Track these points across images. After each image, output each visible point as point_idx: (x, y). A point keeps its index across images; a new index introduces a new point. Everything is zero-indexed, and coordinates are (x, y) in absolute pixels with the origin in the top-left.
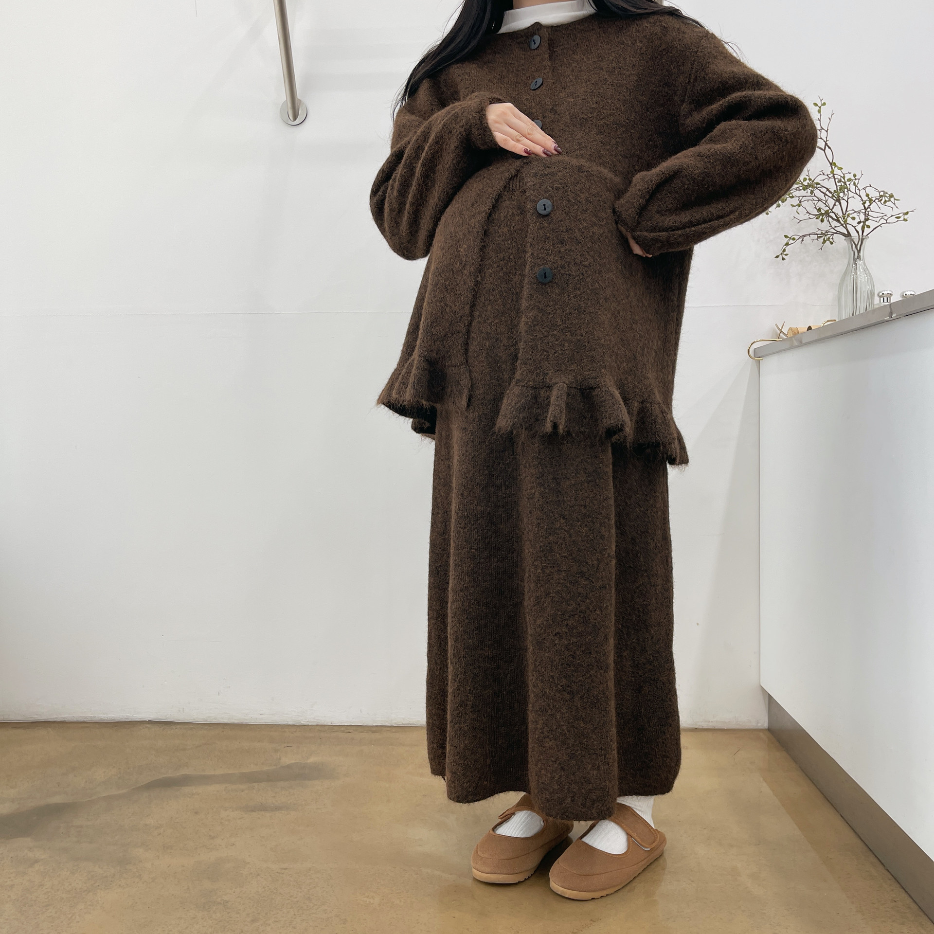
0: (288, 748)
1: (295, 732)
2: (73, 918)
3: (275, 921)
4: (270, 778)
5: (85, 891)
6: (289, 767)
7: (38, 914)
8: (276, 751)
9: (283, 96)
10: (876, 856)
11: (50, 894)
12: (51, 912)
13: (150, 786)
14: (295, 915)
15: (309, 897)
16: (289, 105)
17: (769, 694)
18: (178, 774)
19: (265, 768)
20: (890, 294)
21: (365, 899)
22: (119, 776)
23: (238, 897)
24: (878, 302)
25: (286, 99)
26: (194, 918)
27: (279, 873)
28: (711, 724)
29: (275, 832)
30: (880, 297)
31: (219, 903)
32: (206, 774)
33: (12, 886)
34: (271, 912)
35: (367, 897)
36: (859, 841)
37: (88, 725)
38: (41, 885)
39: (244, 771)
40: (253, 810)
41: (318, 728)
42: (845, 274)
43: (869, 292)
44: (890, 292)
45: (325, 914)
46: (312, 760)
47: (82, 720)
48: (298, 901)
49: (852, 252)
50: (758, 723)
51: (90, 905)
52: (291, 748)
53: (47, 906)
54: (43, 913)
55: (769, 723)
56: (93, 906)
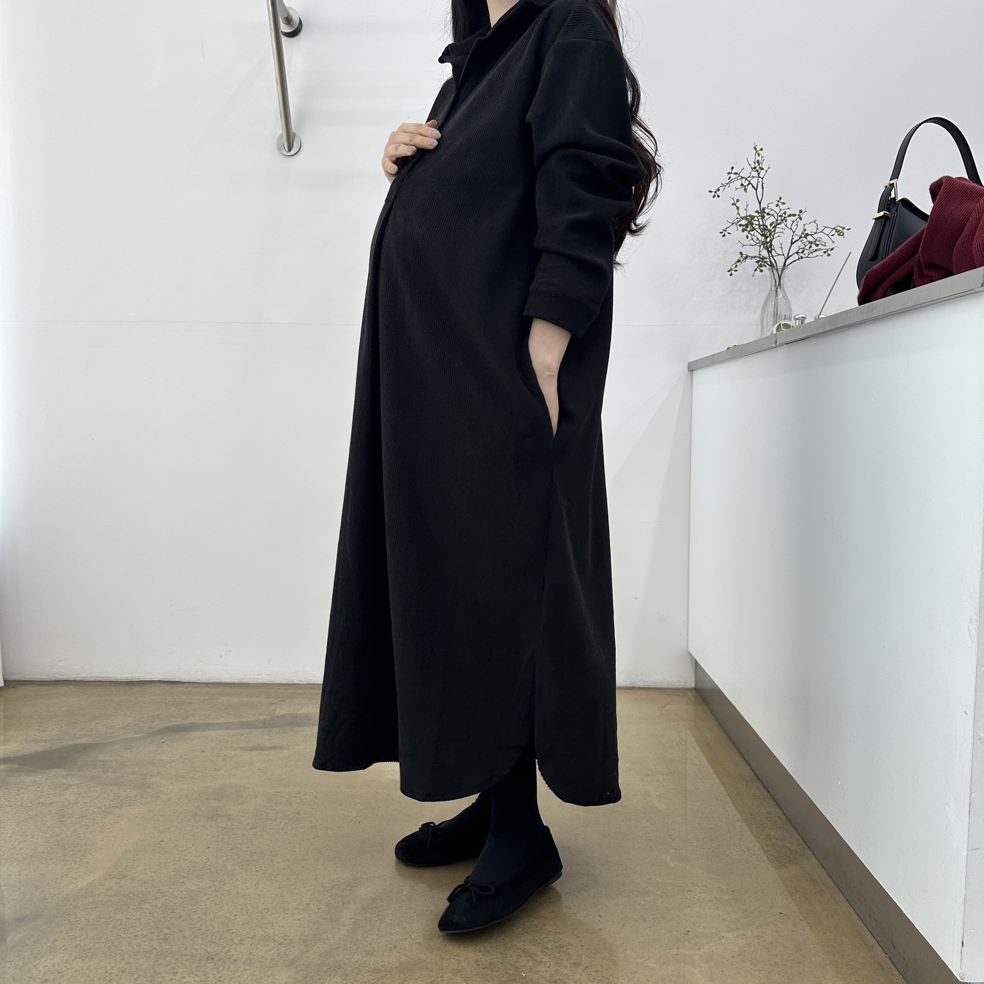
0: (282, 702)
1: (288, 689)
2: (105, 826)
3: (271, 828)
4: (266, 725)
5: (113, 807)
6: (282, 716)
7: (75, 823)
8: (271, 704)
9: (280, 130)
10: (762, 783)
11: (84, 809)
12: (86, 822)
13: (160, 732)
14: (286, 824)
15: (298, 812)
16: (285, 137)
17: (696, 660)
18: (186, 722)
19: (262, 718)
21: (344, 813)
22: (135, 723)
23: (240, 812)
25: (281, 132)
26: (203, 826)
27: (273, 795)
28: (646, 683)
29: (270, 766)
31: (224, 816)
32: (210, 722)
33: (51, 803)
34: (268, 823)
35: (346, 812)
36: (752, 772)
37: (103, 684)
38: (76, 803)
39: (244, 720)
40: (251, 749)
41: (308, 686)
42: (768, 297)
44: (803, 316)
45: (311, 823)
46: (302, 711)
47: (98, 680)
48: (289, 815)
49: (774, 281)
50: (686, 683)
51: (117, 817)
52: (286, 702)
53: (82, 817)
54: (79, 822)
55: (695, 684)
56: (120, 817)
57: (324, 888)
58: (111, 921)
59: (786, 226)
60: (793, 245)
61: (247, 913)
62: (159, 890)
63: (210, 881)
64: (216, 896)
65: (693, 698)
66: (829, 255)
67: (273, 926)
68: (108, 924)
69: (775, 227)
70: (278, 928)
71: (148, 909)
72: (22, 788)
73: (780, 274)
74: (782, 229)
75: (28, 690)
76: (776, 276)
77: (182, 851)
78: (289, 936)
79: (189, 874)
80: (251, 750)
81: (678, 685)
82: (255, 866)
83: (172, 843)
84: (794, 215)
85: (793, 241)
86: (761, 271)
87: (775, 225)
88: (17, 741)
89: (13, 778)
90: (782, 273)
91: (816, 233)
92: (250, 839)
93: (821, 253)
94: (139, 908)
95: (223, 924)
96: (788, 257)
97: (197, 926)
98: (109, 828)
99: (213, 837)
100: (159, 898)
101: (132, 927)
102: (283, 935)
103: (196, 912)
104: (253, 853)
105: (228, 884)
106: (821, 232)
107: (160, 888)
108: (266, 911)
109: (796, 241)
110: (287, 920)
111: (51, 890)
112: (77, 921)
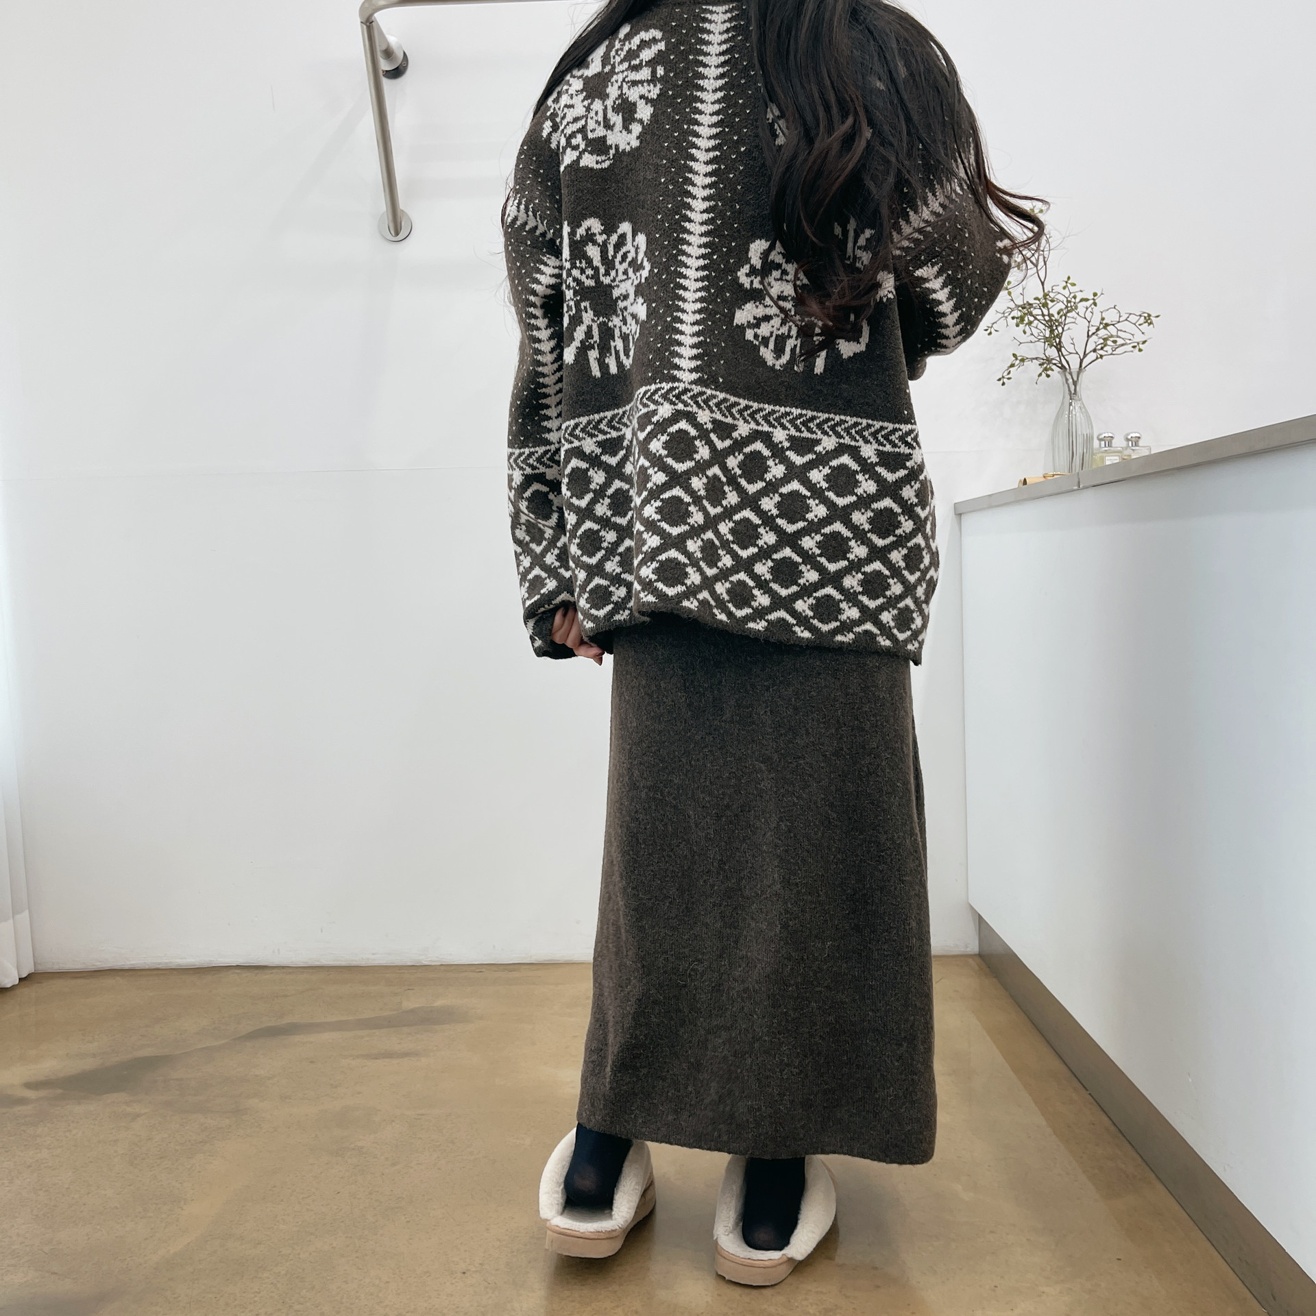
0: (409, 991)
1: (415, 973)
2: (194, 1168)
4: (392, 1023)
5: (201, 1142)
6: (412, 1011)
7: (154, 1167)
8: (395, 994)
9: (383, 206)
11: (162, 1146)
12: (167, 1164)
14: (438, 1157)
15: (452, 1141)
16: (391, 217)
17: (979, 915)
18: (282, 1023)
19: (385, 1013)
20: (1112, 437)
22: (213, 1026)
23: (374, 1143)
24: (1098, 446)
25: (385, 209)
26: (327, 1164)
27: (415, 1119)
30: (1100, 440)
31: (353, 1149)
32: (316, 1021)
33: (117, 1141)
34: (412, 1156)
37: (162, 973)
39: (361, 1017)
41: (443, 968)
42: (1059, 411)
43: (1085, 435)
44: (1111, 435)
45: (472, 1155)
46: (439, 1003)
47: (154, 968)
48: (440, 1145)
49: (1067, 389)
50: (967, 948)
51: (209, 1156)
52: (413, 991)
53: (161, 1158)
54: (158, 1165)
55: (979, 948)
56: (212, 1156)
57: (499, 1240)
58: (221, 1296)
59: (1078, 314)
60: (1090, 339)
61: (402, 1279)
62: (280, 1252)
63: (346, 1237)
64: (357, 1257)
65: (977, 967)
66: (1140, 350)
67: (439, 1295)
68: (219, 1300)
69: (1065, 315)
70: (445, 1297)
71: (268, 1278)
72: (73, 1122)
73: (1075, 379)
74: (1073, 318)
75: (57, 985)
76: (1071, 381)
77: (303, 1198)
78: (463, 1308)
79: (316, 1230)
80: (376, 1058)
81: (956, 951)
82: (405, 1215)
83: (288, 1188)
84: (1087, 300)
85: (1090, 333)
86: (1048, 376)
87: (1065, 313)
88: (55, 1058)
89: (59, 1108)
90: (1078, 379)
91: (1119, 322)
92: (393, 1180)
93: (1129, 348)
94: (256, 1277)
95: (372, 1294)
96: (1085, 355)
97: (336, 1298)
98: (200, 1172)
99: (341, 1178)
100: (282, 1263)
101: (250, 1303)
102: (454, 1307)
103: (333, 1280)
104: (399, 1198)
105: (372, 1240)
106: (1126, 320)
107: (281, 1249)
108: (428, 1274)
109: (1093, 334)
110: (456, 1286)
111: (134, 1258)
112: (175, 1298)
